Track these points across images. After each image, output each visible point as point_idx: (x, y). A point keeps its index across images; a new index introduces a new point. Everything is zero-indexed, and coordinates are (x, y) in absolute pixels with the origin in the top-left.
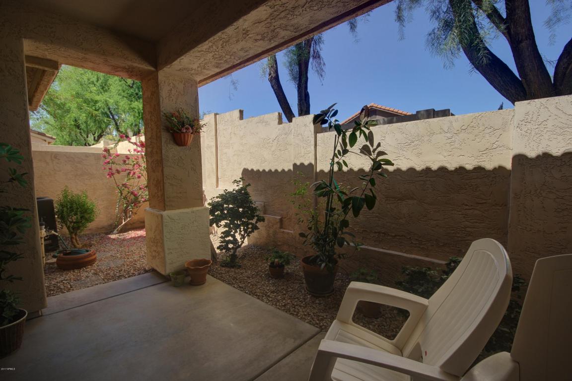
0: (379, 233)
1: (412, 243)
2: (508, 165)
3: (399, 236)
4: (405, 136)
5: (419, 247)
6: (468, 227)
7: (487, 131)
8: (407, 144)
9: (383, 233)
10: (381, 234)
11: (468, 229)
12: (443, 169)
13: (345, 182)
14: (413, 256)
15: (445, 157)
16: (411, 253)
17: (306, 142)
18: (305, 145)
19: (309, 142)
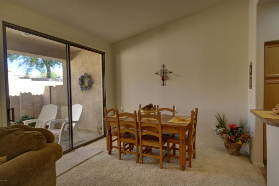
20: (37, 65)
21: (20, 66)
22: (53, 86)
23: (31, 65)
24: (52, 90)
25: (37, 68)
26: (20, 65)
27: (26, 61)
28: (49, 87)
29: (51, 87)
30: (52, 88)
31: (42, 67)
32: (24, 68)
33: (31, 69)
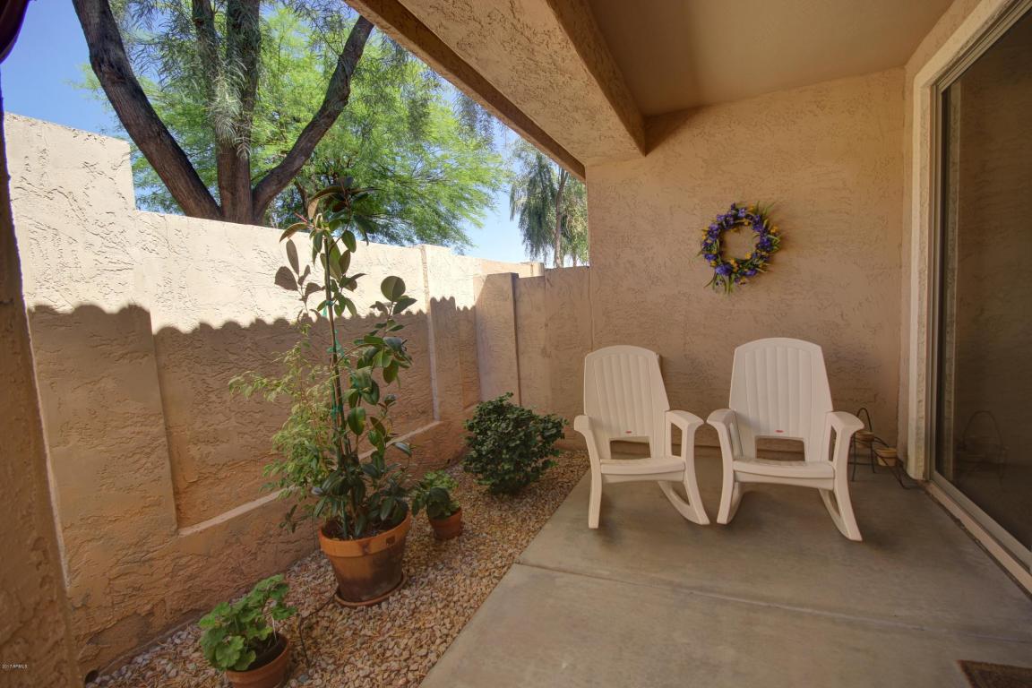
17: (99, 230)
18: (98, 241)
19: (116, 229)
28: (509, 278)
29: (514, 278)
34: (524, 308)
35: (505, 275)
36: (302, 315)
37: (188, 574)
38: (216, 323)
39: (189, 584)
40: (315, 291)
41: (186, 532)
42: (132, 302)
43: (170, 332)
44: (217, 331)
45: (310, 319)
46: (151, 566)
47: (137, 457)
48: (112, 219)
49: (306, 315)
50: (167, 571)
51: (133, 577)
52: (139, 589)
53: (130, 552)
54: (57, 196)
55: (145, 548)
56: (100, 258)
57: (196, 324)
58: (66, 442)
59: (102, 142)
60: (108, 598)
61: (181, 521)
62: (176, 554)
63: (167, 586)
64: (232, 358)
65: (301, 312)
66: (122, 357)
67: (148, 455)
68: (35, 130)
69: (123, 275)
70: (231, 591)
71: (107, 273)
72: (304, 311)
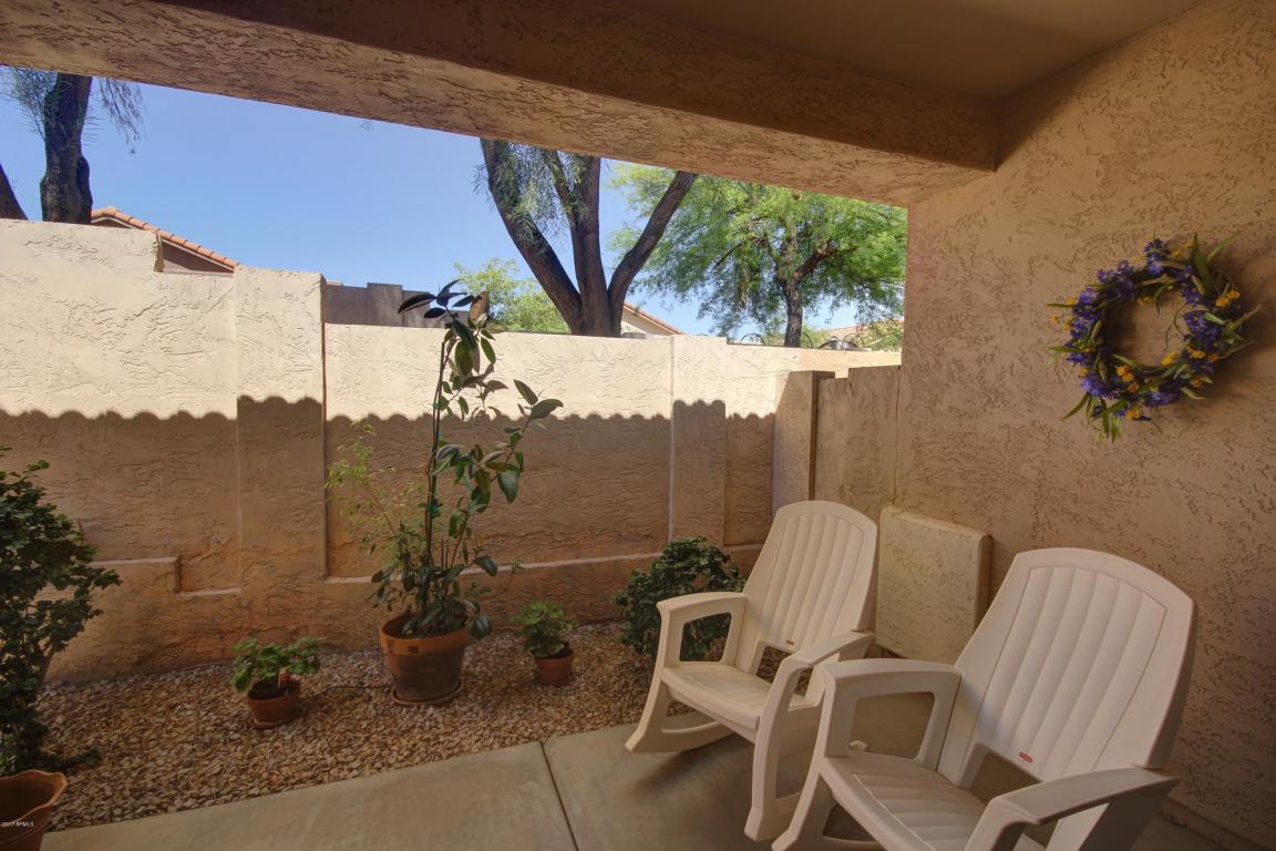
0: (495, 536)
1: (555, 541)
2: (667, 414)
3: (532, 534)
4: (539, 358)
5: (565, 545)
6: (628, 500)
7: (646, 365)
8: (542, 372)
9: (502, 536)
10: (500, 539)
11: (629, 503)
12: (594, 417)
13: (413, 441)
14: (560, 563)
15: (598, 397)
16: (554, 559)
17: (290, 342)
18: (290, 349)
19: (303, 341)
20: (756, 300)
21: (705, 312)
22: (831, 375)
23: (738, 304)
24: (826, 395)
25: (754, 314)
26: (705, 307)
27: (722, 291)
28: (810, 378)
29: (819, 378)
30: (826, 383)
31: (772, 308)
32: (716, 317)
33: (737, 316)
34: (826, 423)
35: (806, 373)
36: (477, 412)
37: (329, 613)
38: (384, 415)
39: (329, 622)
40: (498, 389)
41: (333, 581)
42: (309, 396)
43: (342, 420)
44: (384, 422)
45: (488, 416)
46: (299, 597)
47: (298, 512)
48: (302, 332)
49: (483, 412)
50: (313, 605)
51: (285, 601)
52: (289, 611)
53: (286, 580)
54: (263, 319)
55: (297, 582)
56: (290, 362)
57: (365, 414)
58: (251, 491)
59: (299, 278)
60: (266, 609)
61: (329, 572)
62: (321, 595)
63: (310, 616)
64: (397, 445)
65: (477, 409)
66: (297, 435)
67: (308, 512)
68: (254, 276)
69: (304, 374)
70: (366, 643)
71: (293, 374)
72: (481, 408)
